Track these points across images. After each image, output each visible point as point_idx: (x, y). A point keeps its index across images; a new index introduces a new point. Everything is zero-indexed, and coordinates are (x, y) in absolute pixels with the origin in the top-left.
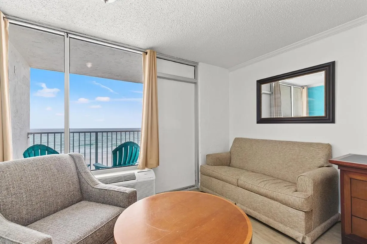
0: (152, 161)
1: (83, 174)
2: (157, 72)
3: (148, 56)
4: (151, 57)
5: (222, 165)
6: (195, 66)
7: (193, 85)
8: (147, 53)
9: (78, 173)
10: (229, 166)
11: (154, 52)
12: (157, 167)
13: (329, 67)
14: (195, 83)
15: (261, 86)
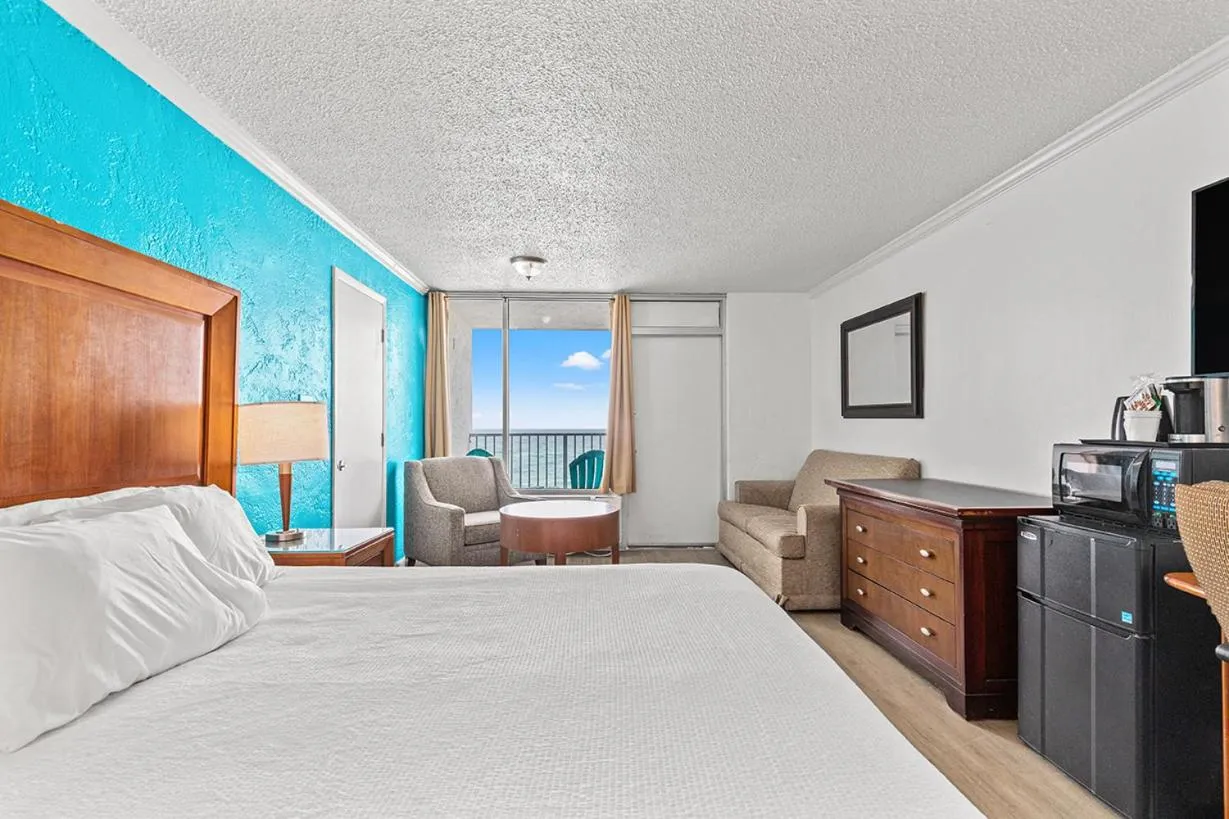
0: (622, 482)
2: (630, 326)
3: (615, 305)
4: (621, 306)
5: (769, 504)
6: (718, 298)
7: (718, 339)
8: (614, 300)
9: (496, 481)
10: (787, 509)
11: (626, 298)
12: (628, 493)
13: (913, 305)
14: (721, 336)
15: (850, 334)
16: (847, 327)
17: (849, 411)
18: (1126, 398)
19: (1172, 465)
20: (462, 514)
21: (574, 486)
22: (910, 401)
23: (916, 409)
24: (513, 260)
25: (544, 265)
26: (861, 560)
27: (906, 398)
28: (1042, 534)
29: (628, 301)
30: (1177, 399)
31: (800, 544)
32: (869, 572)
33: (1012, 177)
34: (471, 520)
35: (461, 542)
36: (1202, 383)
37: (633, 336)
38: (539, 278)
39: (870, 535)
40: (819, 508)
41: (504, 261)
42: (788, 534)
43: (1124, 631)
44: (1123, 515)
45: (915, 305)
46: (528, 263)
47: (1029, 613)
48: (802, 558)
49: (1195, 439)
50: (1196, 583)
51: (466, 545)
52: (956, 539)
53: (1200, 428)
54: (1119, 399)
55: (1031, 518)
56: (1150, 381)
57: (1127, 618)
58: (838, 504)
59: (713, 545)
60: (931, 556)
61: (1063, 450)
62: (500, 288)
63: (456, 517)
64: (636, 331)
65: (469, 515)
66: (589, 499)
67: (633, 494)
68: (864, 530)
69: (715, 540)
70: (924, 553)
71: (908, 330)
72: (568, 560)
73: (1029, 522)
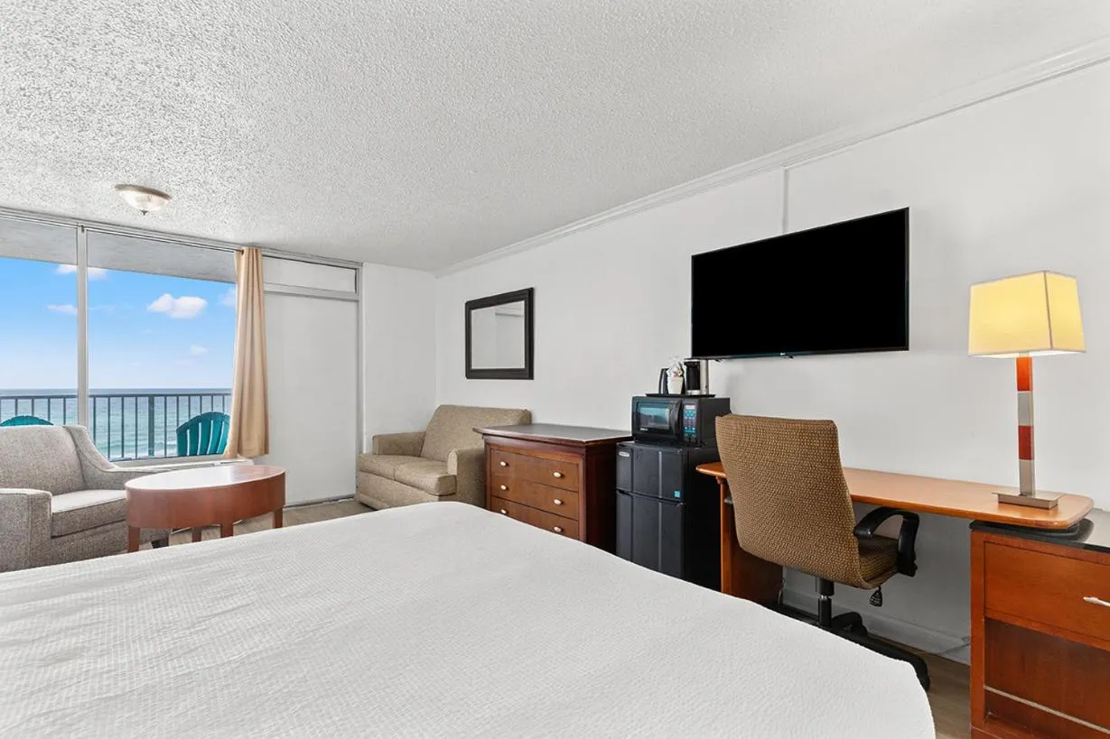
0: (254, 444)
1: (87, 454)
2: (263, 282)
3: (244, 258)
4: (251, 259)
5: (404, 454)
6: (356, 267)
7: (354, 304)
8: (243, 252)
9: (79, 453)
10: (419, 456)
11: (257, 252)
12: (261, 455)
13: (527, 296)
14: (357, 301)
15: (473, 312)
16: (472, 306)
17: (472, 374)
18: (667, 369)
19: (693, 407)
20: (48, 499)
21: (182, 453)
22: (523, 367)
23: (527, 373)
24: (121, 187)
25: (166, 201)
26: (503, 487)
27: (522, 365)
28: (632, 451)
29: (260, 257)
30: (688, 369)
31: (453, 482)
32: (510, 496)
33: (605, 217)
34: (60, 504)
35: (47, 534)
36: (699, 363)
37: (266, 292)
38: (157, 215)
39: (511, 468)
40: (467, 452)
41: (109, 186)
42: (442, 475)
43: (676, 501)
44: (670, 437)
45: (528, 296)
46: (144, 195)
47: (623, 501)
48: (454, 494)
49: (696, 392)
50: (722, 471)
51: (53, 537)
52: (581, 463)
53: (698, 388)
54: (663, 370)
55: (625, 443)
56: (678, 360)
57: (677, 494)
58: (483, 446)
59: (348, 497)
60: (562, 476)
61: (637, 402)
62: (77, 215)
63: (38, 505)
64: (267, 288)
65: (56, 497)
66: (213, 465)
67: (266, 456)
68: (507, 465)
69: (352, 491)
70: (557, 475)
71: (522, 312)
72: (235, 529)
73: (623, 446)
